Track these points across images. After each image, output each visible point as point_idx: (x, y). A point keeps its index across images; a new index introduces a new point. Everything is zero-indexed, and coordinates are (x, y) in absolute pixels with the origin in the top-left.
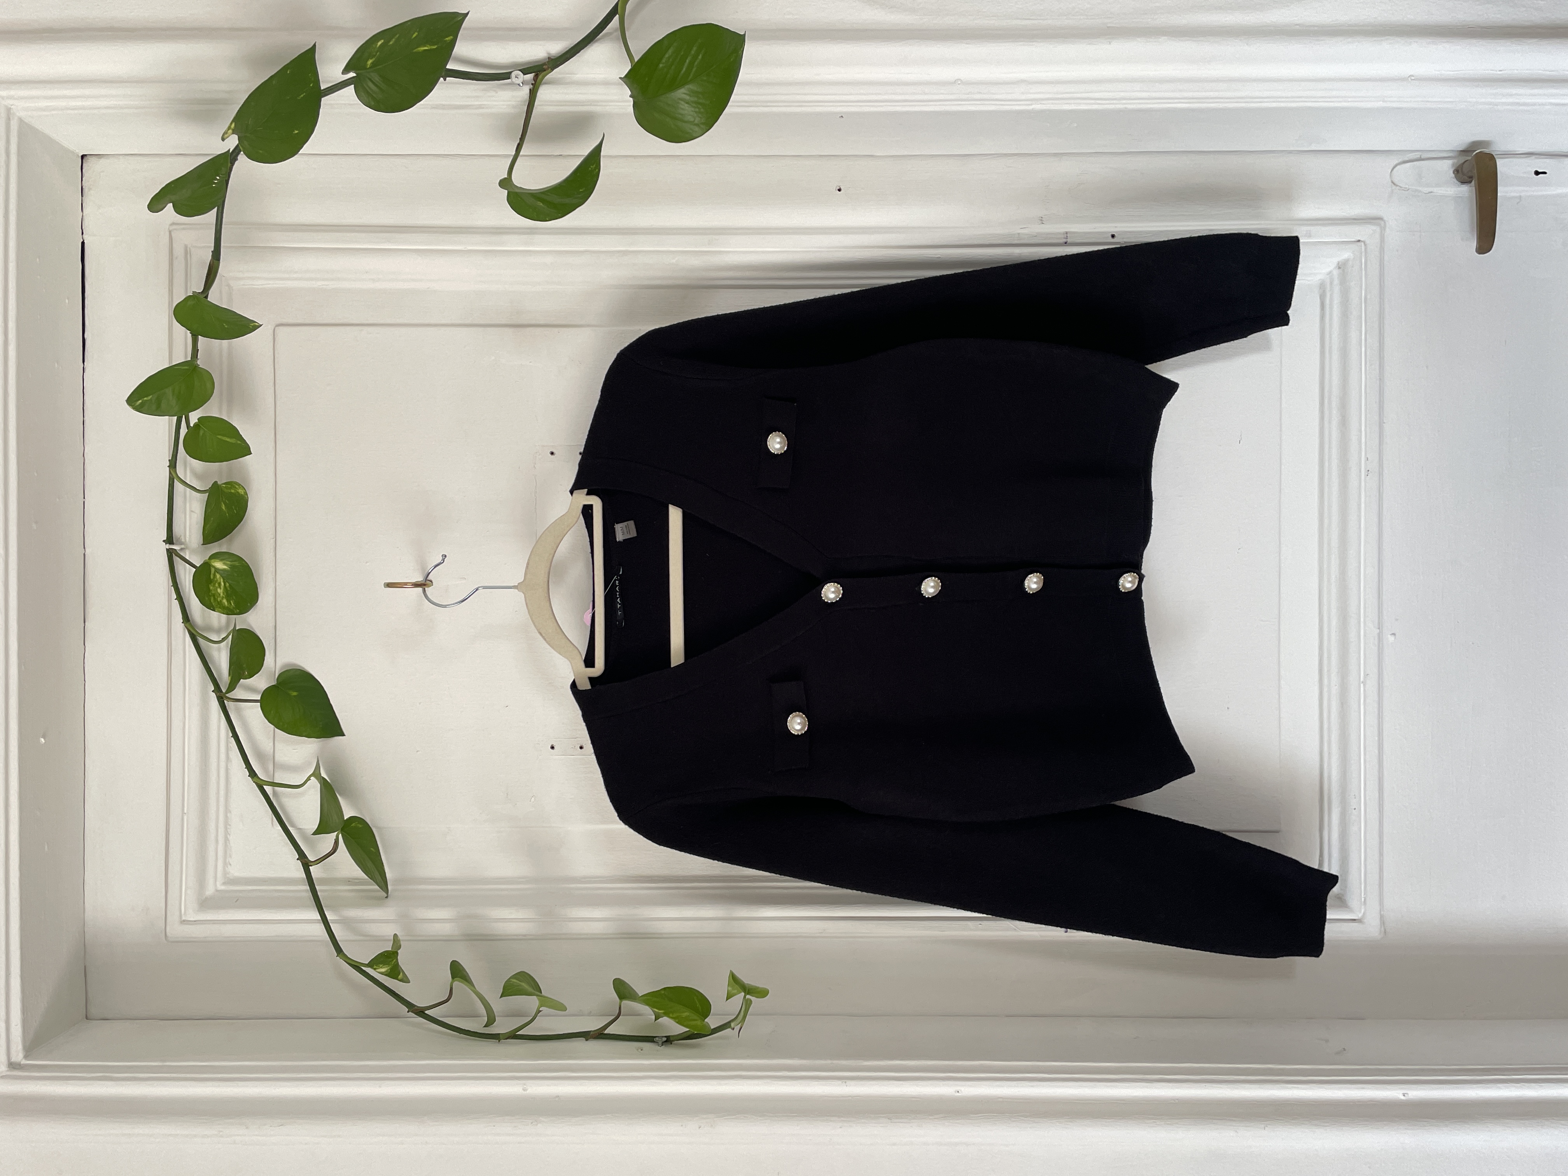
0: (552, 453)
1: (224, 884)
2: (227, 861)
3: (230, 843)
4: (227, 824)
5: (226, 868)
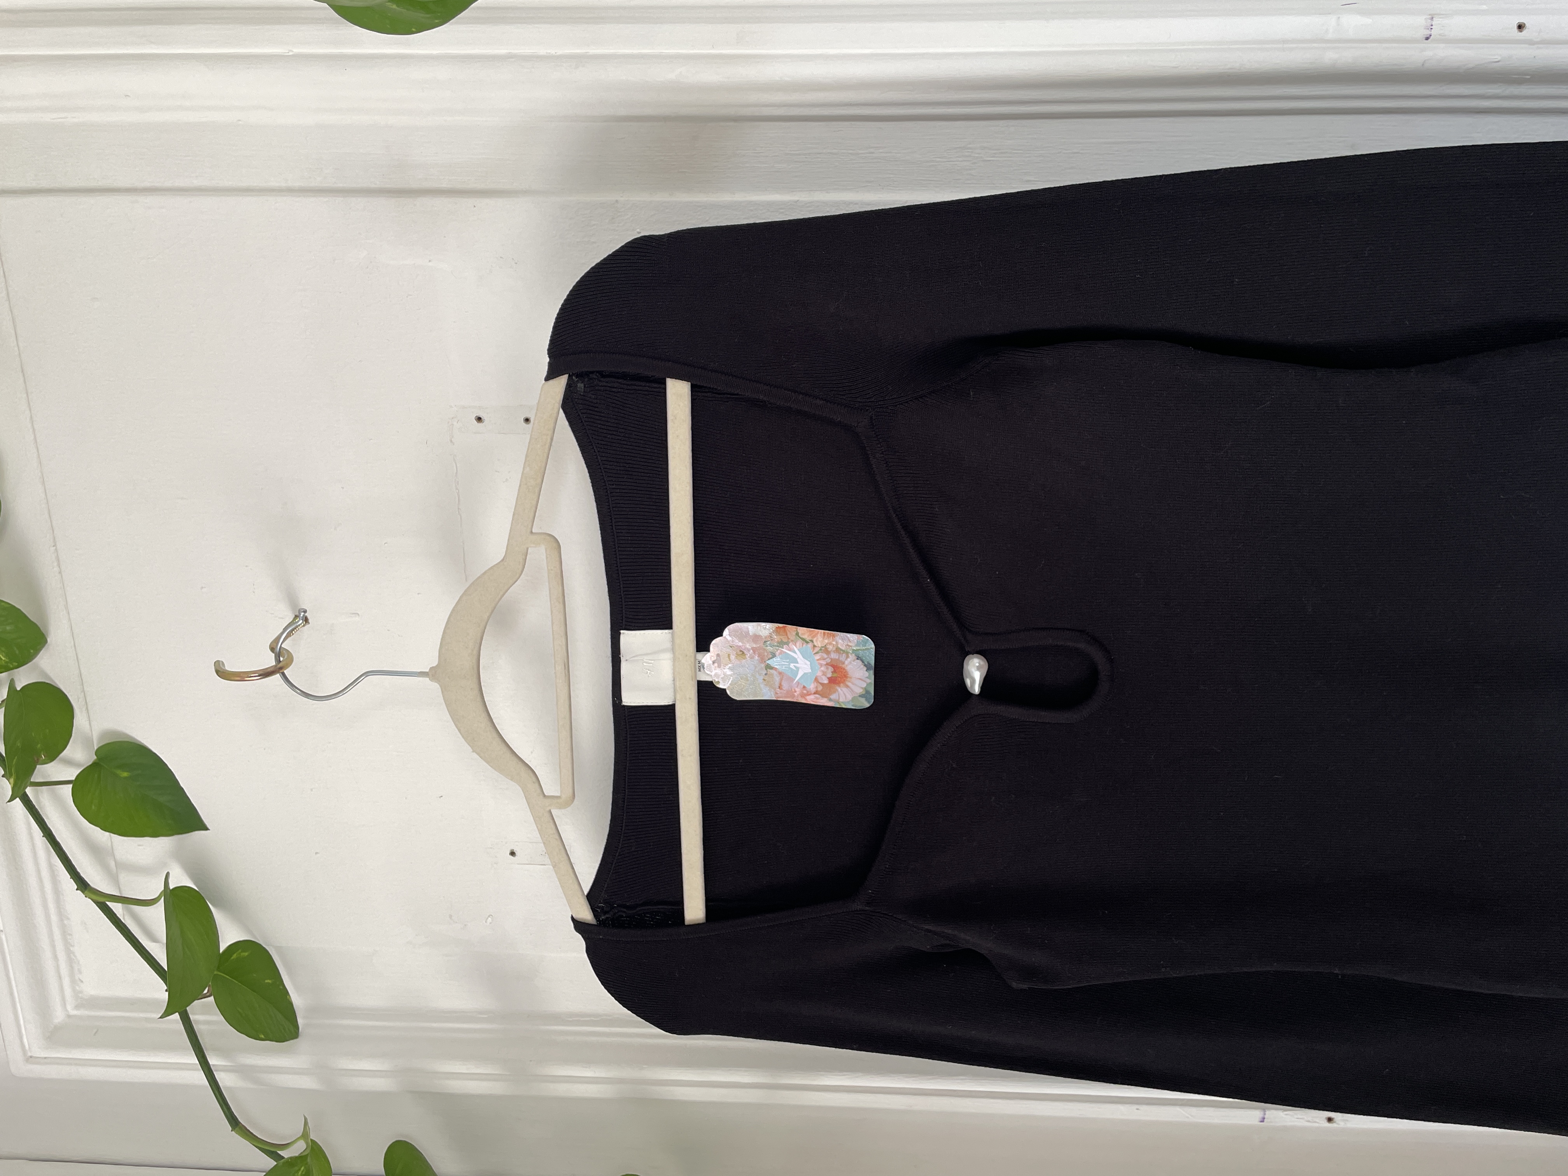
0: (479, 419)
1: (77, 1007)
2: (77, 978)
3: (75, 956)
4: (65, 933)
5: (78, 988)
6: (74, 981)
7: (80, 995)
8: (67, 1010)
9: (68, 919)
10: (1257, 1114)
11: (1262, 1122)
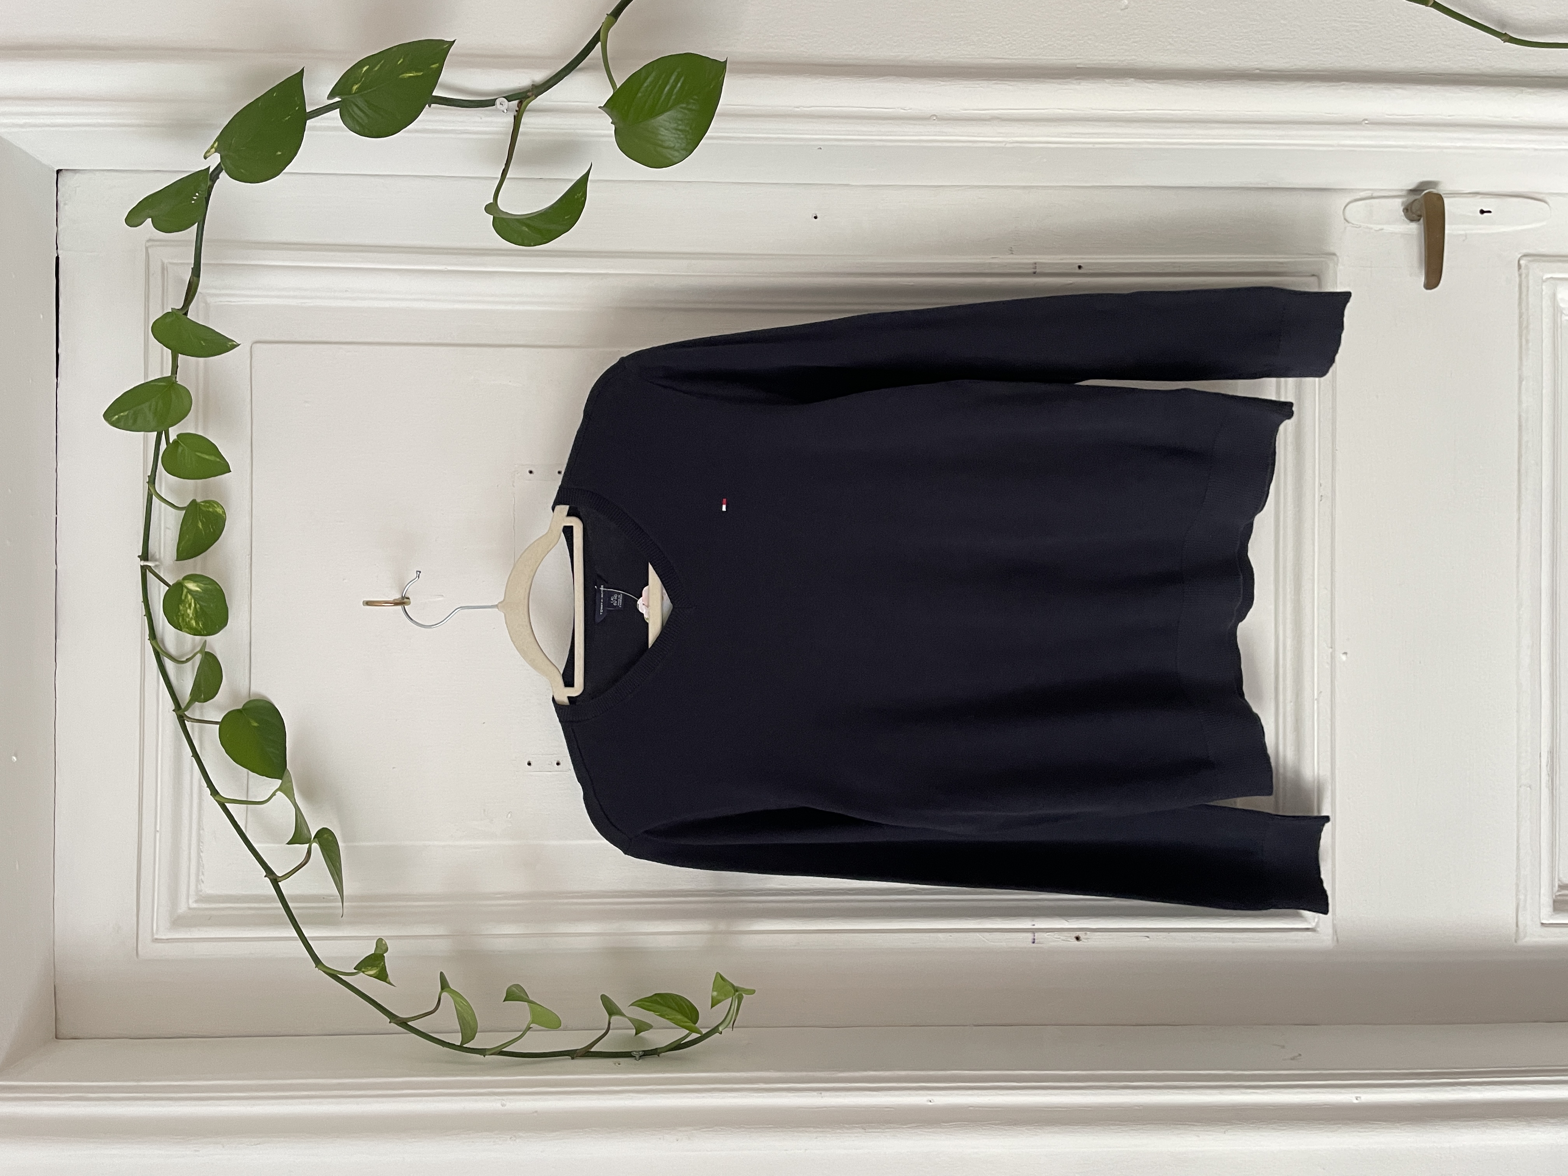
0: (531, 472)
2: (200, 878)
3: (202, 861)
4: (199, 841)
5: (199, 886)
6: (198, 881)
7: (201, 893)
8: (189, 905)
9: (203, 829)
10: (1030, 936)
11: (1034, 942)
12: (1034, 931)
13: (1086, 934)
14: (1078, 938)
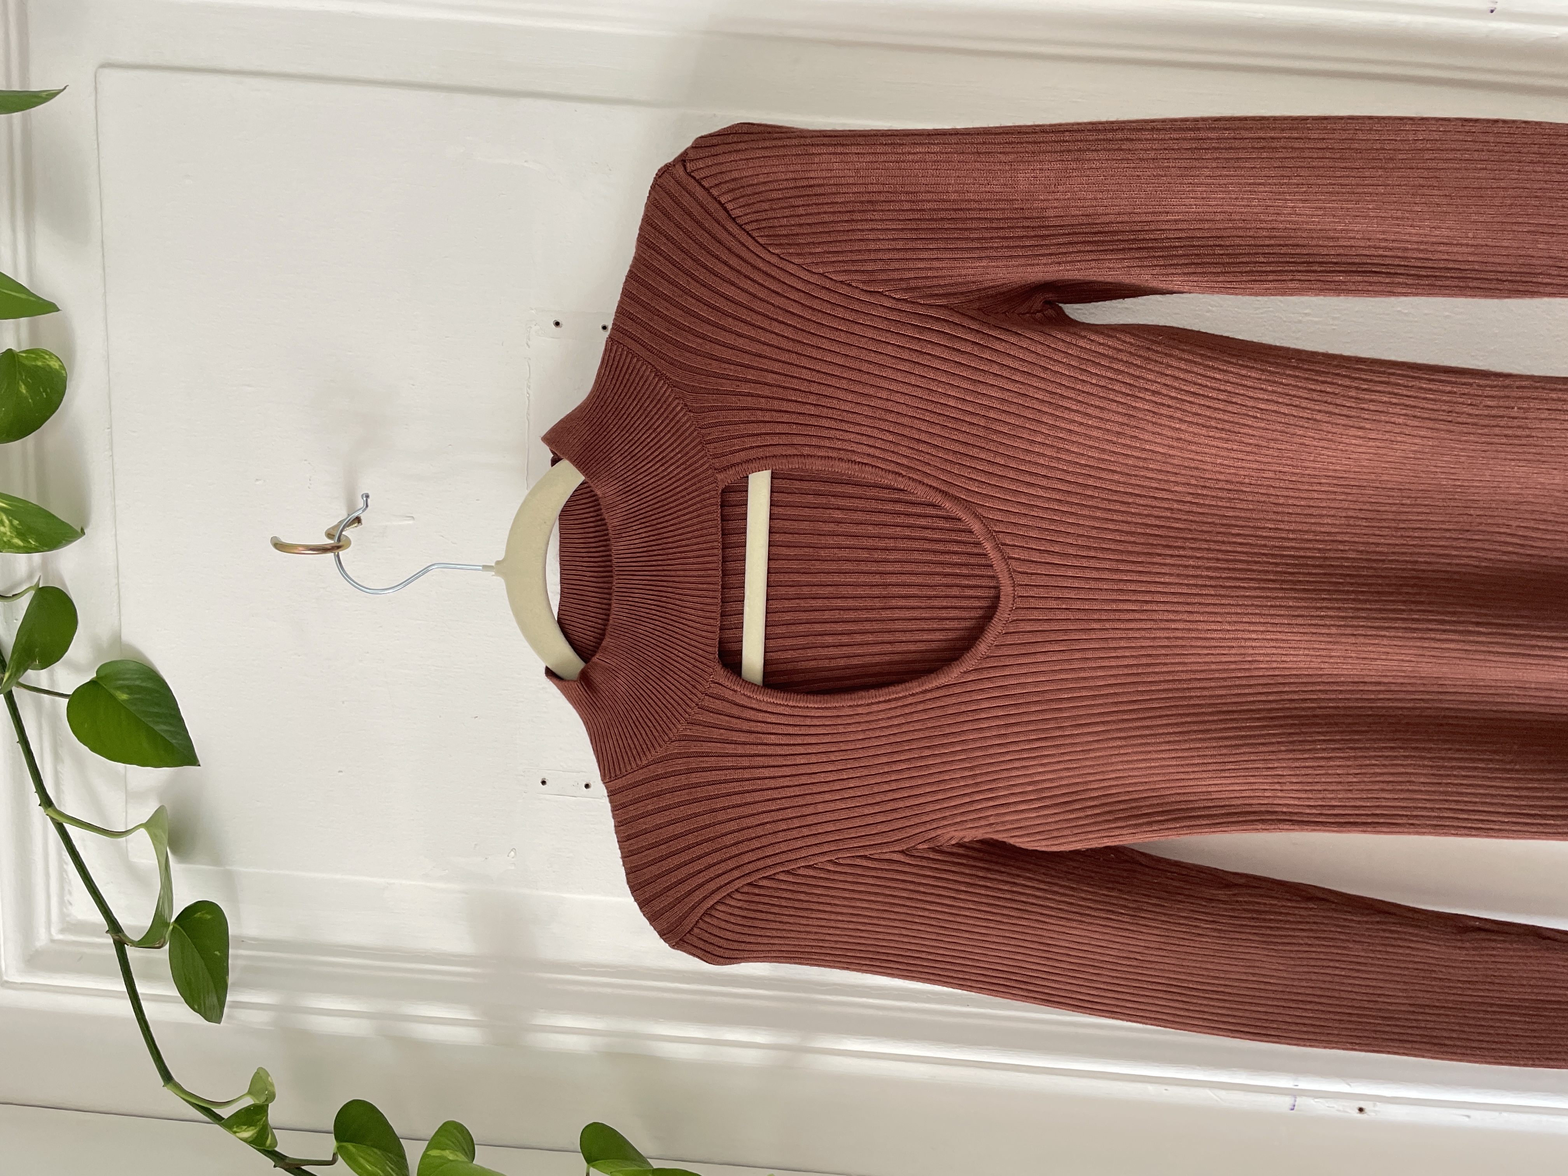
0: (557, 324)
1: (62, 931)
5: (65, 910)
6: (62, 903)
7: (68, 919)
8: (51, 934)
10: (1288, 1101)
11: (1292, 1109)
12: (1295, 1093)
13: (1375, 1105)
14: (1361, 1110)
